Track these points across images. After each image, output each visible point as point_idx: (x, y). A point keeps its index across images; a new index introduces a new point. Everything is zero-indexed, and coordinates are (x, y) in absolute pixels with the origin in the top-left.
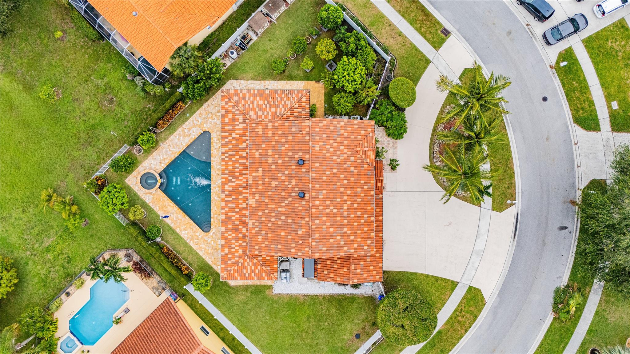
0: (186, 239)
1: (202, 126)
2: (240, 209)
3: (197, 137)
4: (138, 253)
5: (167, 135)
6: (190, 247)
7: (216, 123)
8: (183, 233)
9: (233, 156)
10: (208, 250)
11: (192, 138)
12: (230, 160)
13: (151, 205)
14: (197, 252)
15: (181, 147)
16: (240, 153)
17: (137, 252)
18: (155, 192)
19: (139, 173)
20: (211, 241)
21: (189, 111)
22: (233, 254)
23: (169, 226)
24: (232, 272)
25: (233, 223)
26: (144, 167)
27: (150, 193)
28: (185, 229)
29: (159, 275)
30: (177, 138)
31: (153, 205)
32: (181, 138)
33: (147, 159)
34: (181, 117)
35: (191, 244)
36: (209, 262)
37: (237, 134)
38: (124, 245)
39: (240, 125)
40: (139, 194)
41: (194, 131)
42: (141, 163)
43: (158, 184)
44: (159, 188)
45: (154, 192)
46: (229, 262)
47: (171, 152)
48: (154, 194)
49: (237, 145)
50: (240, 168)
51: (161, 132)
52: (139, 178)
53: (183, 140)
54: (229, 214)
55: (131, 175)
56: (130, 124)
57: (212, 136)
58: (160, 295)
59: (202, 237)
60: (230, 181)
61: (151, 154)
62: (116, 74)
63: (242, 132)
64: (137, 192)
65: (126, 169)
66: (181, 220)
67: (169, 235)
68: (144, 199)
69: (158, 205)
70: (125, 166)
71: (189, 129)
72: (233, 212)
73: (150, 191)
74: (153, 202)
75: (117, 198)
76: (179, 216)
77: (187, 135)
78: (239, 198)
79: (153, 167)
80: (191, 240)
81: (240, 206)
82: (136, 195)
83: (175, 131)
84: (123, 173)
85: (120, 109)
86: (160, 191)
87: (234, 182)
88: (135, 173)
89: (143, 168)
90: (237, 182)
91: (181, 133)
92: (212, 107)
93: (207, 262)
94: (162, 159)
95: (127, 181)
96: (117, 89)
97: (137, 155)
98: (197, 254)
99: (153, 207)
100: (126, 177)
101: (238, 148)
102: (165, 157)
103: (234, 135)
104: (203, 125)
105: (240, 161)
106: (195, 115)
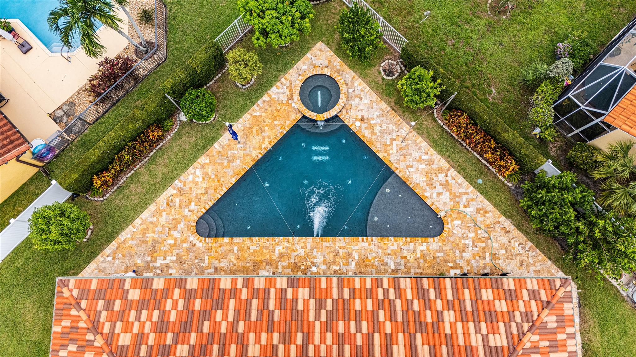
0: (182, 178)
1: (454, 215)
2: (243, 334)
3: (429, 202)
4: (154, 70)
5: (428, 133)
6: (164, 189)
7: (464, 251)
8: (198, 172)
9: (392, 316)
10: (154, 232)
11: (425, 191)
12: (379, 305)
13: (265, 98)
14: (149, 204)
15: (402, 165)
16: (401, 336)
17: (159, 68)
18: (294, 108)
19: (338, 71)
20: (176, 240)
21: (489, 184)
22: (122, 315)
23: (214, 139)
24: (74, 312)
25: (206, 314)
26: (353, 83)
27: (291, 98)
28: (205, 175)
29: (101, 117)
30: (423, 157)
31: (264, 101)
32: (424, 166)
33: (372, 88)
34: (473, 165)
35: (171, 191)
36: (124, 235)
37: (453, 325)
38: (175, 41)
39: (479, 336)
40: (291, 71)
41: (441, 197)
42: (362, 75)
43: (313, 115)
44: (304, 117)
45: (293, 105)
46: (101, 303)
47: (388, 143)
48: (289, 105)
49: (421, 326)
50: (359, 335)
51: (435, 120)
52: (327, 72)
53: (417, 169)
54: (232, 302)
55: (332, 53)
56: (449, 50)
57: (431, 239)
58: (55, 120)
59: (184, 217)
60: (320, 305)
61: (382, 99)
62: (563, 19)
63: (461, 343)
64: (295, 67)
65: (347, 41)
66: (228, 166)
67: (193, 140)
68: (278, 84)
69: (263, 114)
70: (355, 40)
71: (446, 185)
72: (237, 312)
73: (296, 97)
74: (270, 103)
75: (277, 18)
76: (238, 161)
77: (431, 179)
78: (272, 332)
79: (353, 103)
80: (179, 190)
81: (252, 335)
82: (288, 65)
83: (440, 152)
84: (337, 36)
85: (482, 29)
86: (295, 117)
87: (317, 317)
88: (337, 62)
89: (349, 81)
90: (317, 324)
91: (435, 166)
92: (504, 240)
93: (123, 229)
94: (372, 122)
95: (320, 45)
96: (529, 21)
97: (380, 66)
98: (144, 205)
99: (260, 102)
100: (327, 44)
101: (412, 331)
102: (377, 129)
103: (449, 316)
104: (456, 219)
105: (377, 336)
106: (481, 197)
